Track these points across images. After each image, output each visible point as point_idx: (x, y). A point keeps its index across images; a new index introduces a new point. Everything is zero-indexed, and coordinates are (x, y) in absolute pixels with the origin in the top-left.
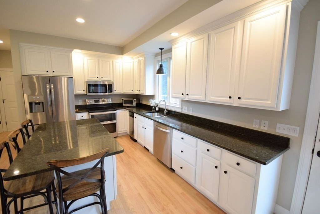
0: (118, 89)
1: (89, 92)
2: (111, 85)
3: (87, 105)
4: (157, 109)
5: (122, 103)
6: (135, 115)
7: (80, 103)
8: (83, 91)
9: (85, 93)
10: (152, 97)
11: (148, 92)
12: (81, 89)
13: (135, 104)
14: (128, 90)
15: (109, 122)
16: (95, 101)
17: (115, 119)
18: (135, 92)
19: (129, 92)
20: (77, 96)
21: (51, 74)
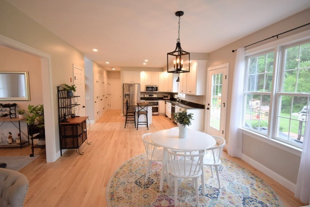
0: (160, 90)
1: (147, 91)
2: (157, 87)
3: (145, 97)
4: (178, 100)
5: (163, 98)
6: (167, 102)
7: (142, 96)
8: (144, 90)
9: (144, 91)
10: (177, 94)
11: (174, 91)
12: (143, 89)
13: (169, 98)
14: (166, 90)
15: (155, 106)
16: (149, 96)
17: (158, 105)
18: (169, 91)
19: (166, 91)
20: (142, 93)
21: (132, 83)
